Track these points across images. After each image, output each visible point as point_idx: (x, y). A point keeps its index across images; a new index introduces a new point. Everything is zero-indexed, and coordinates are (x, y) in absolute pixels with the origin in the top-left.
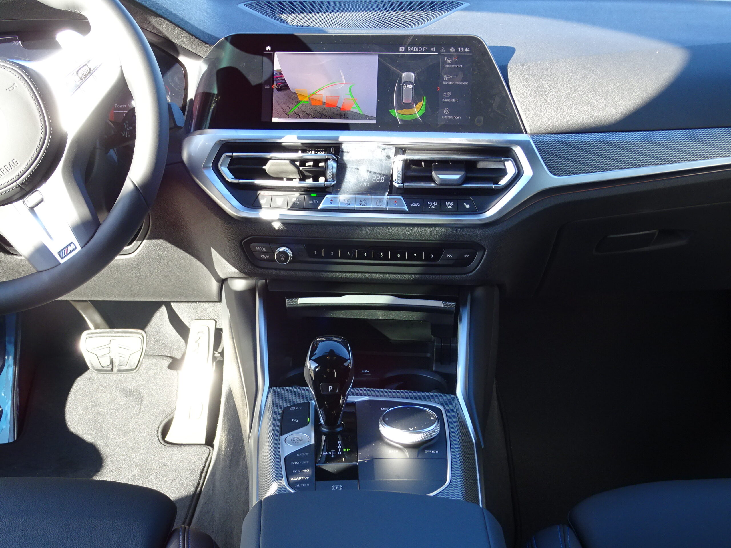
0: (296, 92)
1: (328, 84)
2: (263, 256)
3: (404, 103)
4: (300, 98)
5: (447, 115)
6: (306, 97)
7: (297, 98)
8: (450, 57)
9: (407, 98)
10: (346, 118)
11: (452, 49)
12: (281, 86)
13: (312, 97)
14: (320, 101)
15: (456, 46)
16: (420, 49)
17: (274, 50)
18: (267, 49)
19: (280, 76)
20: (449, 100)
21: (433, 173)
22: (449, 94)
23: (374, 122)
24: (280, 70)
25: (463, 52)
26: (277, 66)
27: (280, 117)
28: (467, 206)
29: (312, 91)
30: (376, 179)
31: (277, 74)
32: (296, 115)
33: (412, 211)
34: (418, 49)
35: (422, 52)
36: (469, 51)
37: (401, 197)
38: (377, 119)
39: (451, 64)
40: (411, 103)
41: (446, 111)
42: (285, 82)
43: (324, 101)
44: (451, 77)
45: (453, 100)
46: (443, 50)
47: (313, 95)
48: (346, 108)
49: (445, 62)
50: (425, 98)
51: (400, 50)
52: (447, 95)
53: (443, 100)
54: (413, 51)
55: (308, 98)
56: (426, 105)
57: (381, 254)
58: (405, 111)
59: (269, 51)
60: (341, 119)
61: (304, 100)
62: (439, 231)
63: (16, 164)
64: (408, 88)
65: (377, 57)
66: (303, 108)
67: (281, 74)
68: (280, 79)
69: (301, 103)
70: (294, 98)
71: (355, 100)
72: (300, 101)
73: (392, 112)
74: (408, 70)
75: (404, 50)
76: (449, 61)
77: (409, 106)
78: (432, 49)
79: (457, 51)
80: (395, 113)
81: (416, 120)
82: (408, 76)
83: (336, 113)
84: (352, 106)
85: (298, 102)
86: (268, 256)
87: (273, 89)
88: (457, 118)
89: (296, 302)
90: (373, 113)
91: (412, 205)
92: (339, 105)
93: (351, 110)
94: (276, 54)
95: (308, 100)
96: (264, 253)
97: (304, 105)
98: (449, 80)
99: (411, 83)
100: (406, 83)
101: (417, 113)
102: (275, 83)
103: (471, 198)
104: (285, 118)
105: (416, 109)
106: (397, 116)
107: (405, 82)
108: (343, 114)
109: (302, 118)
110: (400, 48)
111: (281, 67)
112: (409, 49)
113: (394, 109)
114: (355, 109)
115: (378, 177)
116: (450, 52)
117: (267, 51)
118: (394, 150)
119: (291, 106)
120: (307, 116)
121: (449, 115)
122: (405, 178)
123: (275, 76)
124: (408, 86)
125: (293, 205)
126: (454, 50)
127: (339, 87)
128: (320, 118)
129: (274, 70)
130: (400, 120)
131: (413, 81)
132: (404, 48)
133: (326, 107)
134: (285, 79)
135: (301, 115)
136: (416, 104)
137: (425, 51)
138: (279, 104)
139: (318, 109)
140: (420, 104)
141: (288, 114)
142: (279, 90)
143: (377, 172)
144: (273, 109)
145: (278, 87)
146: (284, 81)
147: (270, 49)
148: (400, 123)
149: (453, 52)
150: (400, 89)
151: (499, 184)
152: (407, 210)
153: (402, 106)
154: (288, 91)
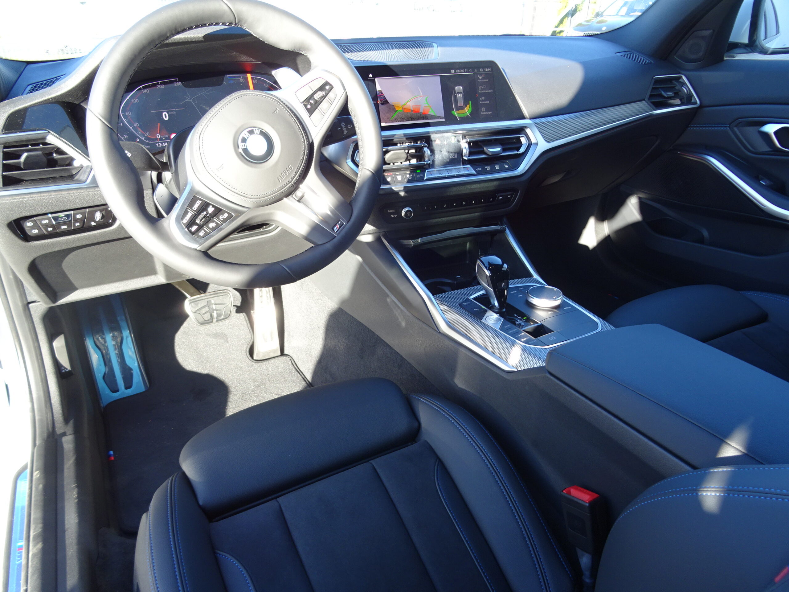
0: (394, 105)
1: (413, 97)
2: (393, 216)
3: (459, 106)
4: (397, 109)
5: (484, 112)
6: (400, 107)
7: (395, 108)
8: (481, 75)
9: (461, 103)
10: (427, 119)
11: (481, 70)
12: (383, 102)
13: (404, 107)
14: (409, 109)
15: (483, 68)
16: (463, 71)
17: (374, 76)
18: (370, 77)
19: (381, 94)
20: (484, 102)
21: (485, 148)
22: (483, 98)
23: (444, 120)
24: (381, 90)
25: (487, 71)
26: (378, 88)
27: (386, 122)
28: (507, 166)
29: (403, 103)
30: (452, 156)
31: (379, 93)
32: (396, 120)
33: (479, 173)
34: (462, 71)
35: (464, 72)
36: (490, 70)
37: (469, 166)
38: (445, 117)
39: (481, 79)
40: (463, 106)
41: (483, 109)
42: (386, 99)
43: (412, 109)
44: (483, 87)
45: (486, 102)
46: (476, 71)
47: (404, 106)
48: (426, 113)
49: (479, 79)
50: (470, 102)
51: (452, 72)
52: (482, 99)
53: (481, 102)
54: (460, 72)
55: (401, 108)
56: (472, 106)
57: (464, 203)
58: (460, 111)
59: (371, 77)
60: (423, 120)
61: (399, 110)
62: (495, 183)
63: (291, 168)
64: (460, 96)
65: (439, 78)
66: (400, 115)
67: (382, 93)
68: (381, 96)
69: (398, 111)
70: (392, 109)
71: (430, 106)
72: (397, 111)
73: (453, 112)
74: (459, 85)
75: (454, 72)
76: (481, 78)
77: (462, 108)
78: (470, 70)
79: (484, 71)
80: (455, 113)
81: (467, 116)
82: (459, 88)
83: (420, 116)
84: (429, 111)
85: (396, 111)
86: (396, 215)
87: (378, 104)
88: (490, 113)
89: (417, 241)
90: (443, 115)
91: (477, 170)
92: (421, 111)
93: (429, 114)
94: (377, 80)
95: (402, 109)
96: (393, 214)
97: (400, 113)
98: (482, 90)
99: (461, 93)
100: (459, 93)
101: (467, 112)
102: (379, 100)
103: (507, 162)
104: (389, 122)
105: (466, 109)
106: (456, 115)
107: (457, 93)
108: (425, 117)
109: (400, 122)
110: (452, 71)
111: (381, 89)
112: (457, 71)
113: (454, 110)
114: (431, 112)
115: (453, 155)
116: (480, 72)
117: (370, 78)
118: (461, 137)
119: (392, 114)
120: (403, 120)
121: (485, 112)
122: (471, 154)
123: (378, 95)
124: (460, 95)
125: (409, 179)
126: (482, 70)
127: (419, 99)
128: (411, 120)
129: (376, 91)
130: (459, 117)
131: (462, 92)
132: (454, 70)
133: (414, 113)
134: (385, 97)
135: (399, 120)
136: (466, 107)
137: (466, 72)
138: (384, 114)
139: (409, 115)
140: (468, 106)
141: (391, 119)
142: (382, 104)
143: (453, 152)
144: (381, 117)
145: (382, 102)
146: (384, 98)
147: (372, 77)
148: (458, 119)
149: (482, 72)
150: (456, 97)
151: (520, 151)
152: (476, 173)
153: (459, 108)
154: (388, 104)
